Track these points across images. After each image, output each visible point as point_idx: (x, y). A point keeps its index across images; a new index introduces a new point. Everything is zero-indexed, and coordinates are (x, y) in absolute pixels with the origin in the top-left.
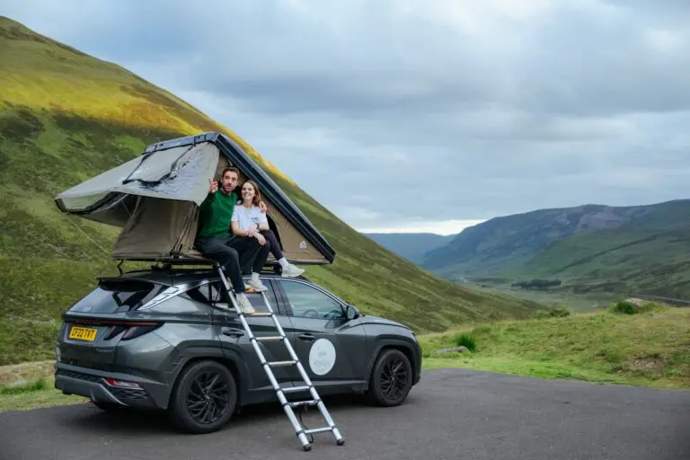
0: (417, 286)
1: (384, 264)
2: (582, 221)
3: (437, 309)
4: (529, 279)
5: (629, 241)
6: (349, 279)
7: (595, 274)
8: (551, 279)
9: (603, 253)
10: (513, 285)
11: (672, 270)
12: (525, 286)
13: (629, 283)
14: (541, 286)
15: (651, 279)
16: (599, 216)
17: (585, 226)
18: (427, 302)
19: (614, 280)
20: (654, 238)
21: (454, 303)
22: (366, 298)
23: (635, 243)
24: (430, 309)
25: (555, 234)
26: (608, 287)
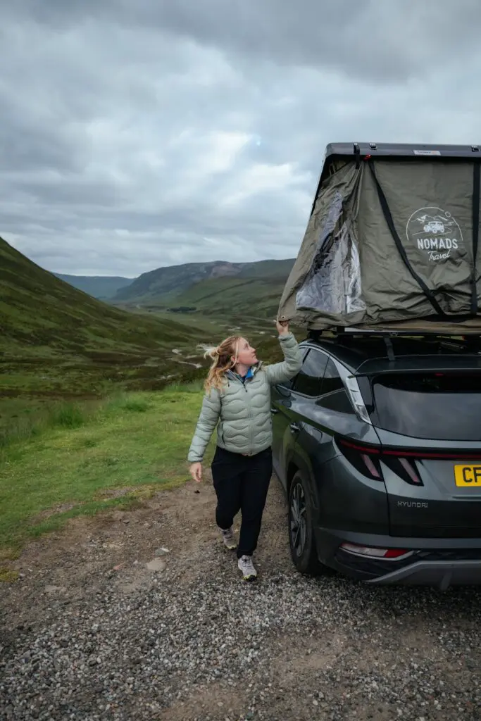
0: (78, 310)
1: (56, 295)
2: (214, 271)
3: (85, 326)
4: (178, 306)
5: (239, 283)
6: (14, 305)
7: (217, 303)
8: (191, 306)
9: (223, 291)
10: (168, 310)
11: (259, 301)
12: (175, 311)
13: (234, 309)
14: (184, 310)
15: (247, 306)
16: (224, 268)
17: (215, 274)
18: (80, 321)
19: (227, 307)
20: (252, 282)
21: (104, 322)
22: (26, 318)
23: (242, 285)
24: (81, 326)
25: (197, 279)
26: (222, 311)
